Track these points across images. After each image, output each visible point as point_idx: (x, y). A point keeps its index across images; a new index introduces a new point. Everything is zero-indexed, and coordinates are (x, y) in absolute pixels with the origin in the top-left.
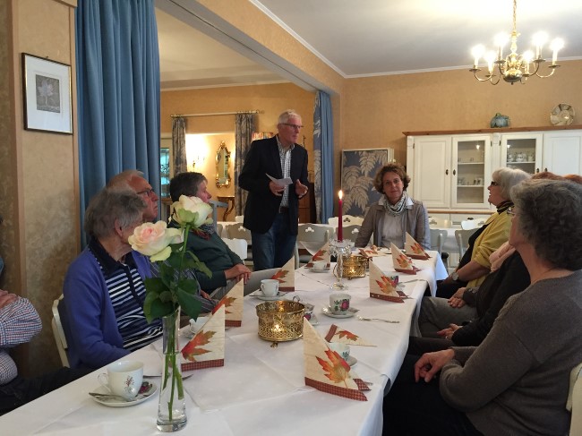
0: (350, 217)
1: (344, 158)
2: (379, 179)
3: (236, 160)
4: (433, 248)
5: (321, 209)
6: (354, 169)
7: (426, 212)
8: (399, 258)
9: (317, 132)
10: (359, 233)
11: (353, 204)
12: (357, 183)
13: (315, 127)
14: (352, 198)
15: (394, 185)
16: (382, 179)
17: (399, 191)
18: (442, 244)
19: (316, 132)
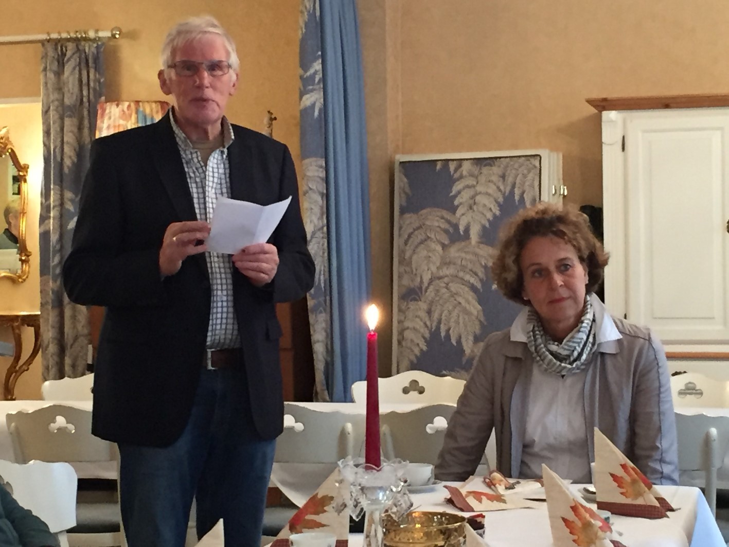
0: (422, 377)
1: (400, 180)
2: (510, 261)
3: (46, 194)
4: (685, 478)
5: (330, 351)
6: (434, 219)
7: (662, 358)
8: (571, 516)
9: (313, 99)
10: (450, 434)
11: (435, 334)
12: (446, 263)
13: (306, 83)
14: (429, 312)
15: (559, 280)
16: (518, 260)
17: (574, 298)
18: (716, 463)
19: (308, 100)
